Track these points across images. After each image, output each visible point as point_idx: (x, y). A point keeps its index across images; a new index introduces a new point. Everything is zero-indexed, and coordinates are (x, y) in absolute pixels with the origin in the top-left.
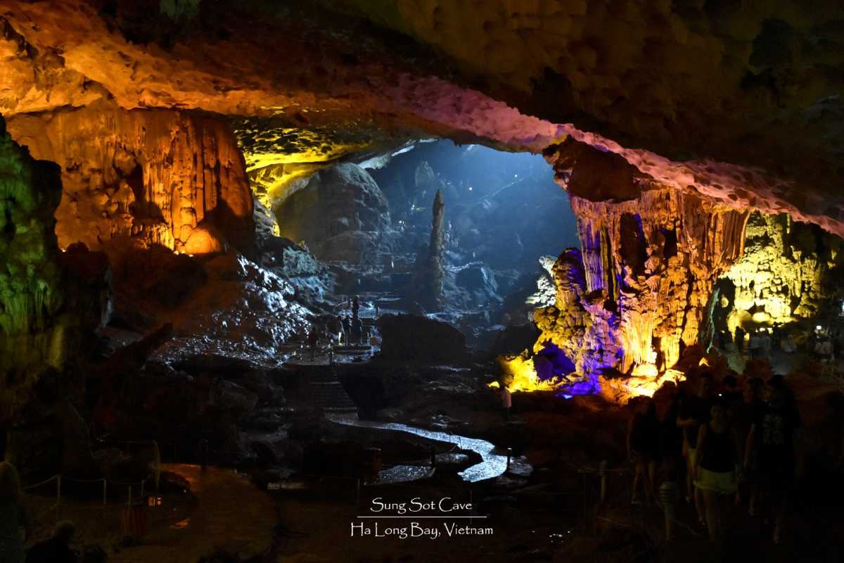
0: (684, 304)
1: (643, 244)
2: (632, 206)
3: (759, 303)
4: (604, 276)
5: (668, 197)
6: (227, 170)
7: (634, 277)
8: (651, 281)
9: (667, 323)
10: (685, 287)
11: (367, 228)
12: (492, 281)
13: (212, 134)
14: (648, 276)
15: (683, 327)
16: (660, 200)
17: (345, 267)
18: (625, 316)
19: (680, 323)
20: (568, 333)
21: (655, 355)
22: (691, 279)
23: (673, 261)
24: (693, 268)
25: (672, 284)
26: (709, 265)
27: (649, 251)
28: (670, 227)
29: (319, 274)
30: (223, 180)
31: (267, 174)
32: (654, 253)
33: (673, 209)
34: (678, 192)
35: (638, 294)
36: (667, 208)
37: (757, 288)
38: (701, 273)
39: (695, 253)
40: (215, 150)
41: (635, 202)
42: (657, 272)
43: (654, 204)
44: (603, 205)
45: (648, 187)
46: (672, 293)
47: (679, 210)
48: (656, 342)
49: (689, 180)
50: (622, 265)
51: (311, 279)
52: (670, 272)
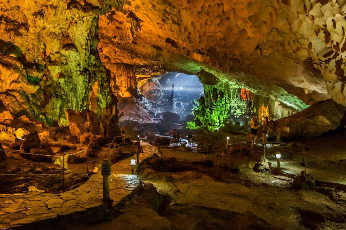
0: (224, 109)
1: (217, 95)
2: (215, 86)
3: (235, 110)
4: (209, 102)
5: (222, 84)
6: (132, 78)
7: (215, 102)
8: (219, 104)
9: (221, 114)
10: (225, 105)
11: (158, 93)
12: (183, 105)
13: (129, 69)
14: (218, 102)
15: (224, 114)
16: (221, 85)
17: (154, 102)
18: (213, 111)
19: (223, 113)
20: (201, 116)
21: (219, 120)
22: (226, 103)
23: (223, 99)
24: (226, 101)
25: (222, 104)
26: (230, 100)
27: (218, 97)
28: (222, 91)
29: (149, 103)
30: (131, 80)
31: (138, 80)
32: (219, 97)
33: (223, 87)
34: (224, 83)
35: (216, 106)
36: (222, 87)
37: (235, 107)
38: (228, 102)
39: (227, 97)
40: (130, 73)
41: (216, 85)
42: (220, 101)
43: (219, 86)
44: (210, 86)
45: (218, 82)
46: (222, 107)
47: (224, 87)
48: (219, 118)
49: (227, 80)
50: (213, 100)
51: (147, 104)
52: (222, 101)
